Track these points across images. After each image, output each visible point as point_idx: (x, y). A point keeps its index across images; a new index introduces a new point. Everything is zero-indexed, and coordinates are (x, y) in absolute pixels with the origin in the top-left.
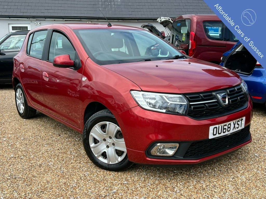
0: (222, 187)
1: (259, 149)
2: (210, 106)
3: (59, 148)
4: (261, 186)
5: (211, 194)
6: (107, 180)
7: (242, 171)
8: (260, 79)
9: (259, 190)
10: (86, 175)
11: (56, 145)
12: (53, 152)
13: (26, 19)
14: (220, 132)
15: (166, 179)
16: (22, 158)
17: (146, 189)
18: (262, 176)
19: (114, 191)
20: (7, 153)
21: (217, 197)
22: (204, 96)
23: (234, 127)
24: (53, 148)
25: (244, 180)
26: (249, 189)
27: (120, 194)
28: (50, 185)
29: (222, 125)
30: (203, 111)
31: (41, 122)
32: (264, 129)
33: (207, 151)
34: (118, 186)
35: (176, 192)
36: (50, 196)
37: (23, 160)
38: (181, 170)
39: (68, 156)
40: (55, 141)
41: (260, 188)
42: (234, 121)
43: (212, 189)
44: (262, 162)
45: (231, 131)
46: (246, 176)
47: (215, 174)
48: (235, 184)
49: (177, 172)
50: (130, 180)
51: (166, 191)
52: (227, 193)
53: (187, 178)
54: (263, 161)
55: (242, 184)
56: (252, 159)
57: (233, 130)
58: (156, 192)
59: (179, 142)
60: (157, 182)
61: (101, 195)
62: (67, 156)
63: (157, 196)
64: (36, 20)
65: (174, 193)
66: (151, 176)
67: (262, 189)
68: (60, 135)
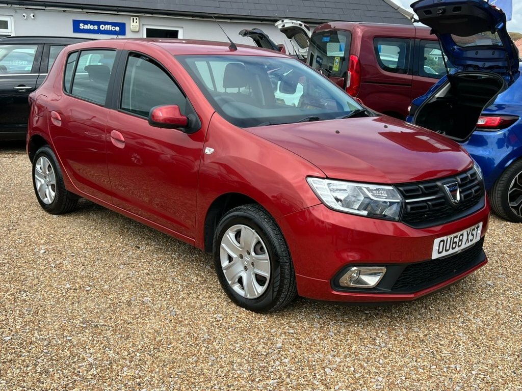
0: (450, 337)
1: (490, 273)
2: (434, 205)
3: (147, 271)
4: (509, 335)
5: (436, 349)
6: (258, 328)
7: (473, 310)
8: (483, 151)
9: (508, 340)
10: (218, 319)
11: (140, 265)
12: (140, 278)
13: (6, 5)
14: (448, 248)
15: (356, 325)
16: (89, 290)
17: (329, 341)
18: (507, 318)
19: (279, 345)
20: (55, 281)
21: (446, 352)
22: (426, 188)
23: (468, 239)
24: (138, 272)
25: (481, 325)
26: (492, 339)
27: (291, 351)
28: (164, 337)
29: (452, 236)
30: (424, 213)
31: (88, 221)
32: (490, 238)
33: (426, 279)
34: (282, 338)
35: (379, 346)
36: (173, 355)
37: (91, 293)
38: (376, 309)
39: (171, 285)
40: (133, 258)
41: (508, 338)
42: (468, 230)
43: (436, 341)
44: (501, 296)
45: (463, 246)
46: (482, 318)
47: (433, 316)
48: (469, 332)
49: (370, 313)
50: (297, 328)
51: (363, 344)
52: (461, 347)
53: (390, 322)
54: (502, 294)
55: (480, 332)
56: (485, 291)
57: (465, 244)
58: (348, 347)
59: (387, 264)
60: (343, 330)
61: (259, 352)
62: (169, 285)
63: (353, 353)
64: (26, 8)
65: (377, 347)
66: (329, 320)
67: (512, 339)
68: (139, 248)
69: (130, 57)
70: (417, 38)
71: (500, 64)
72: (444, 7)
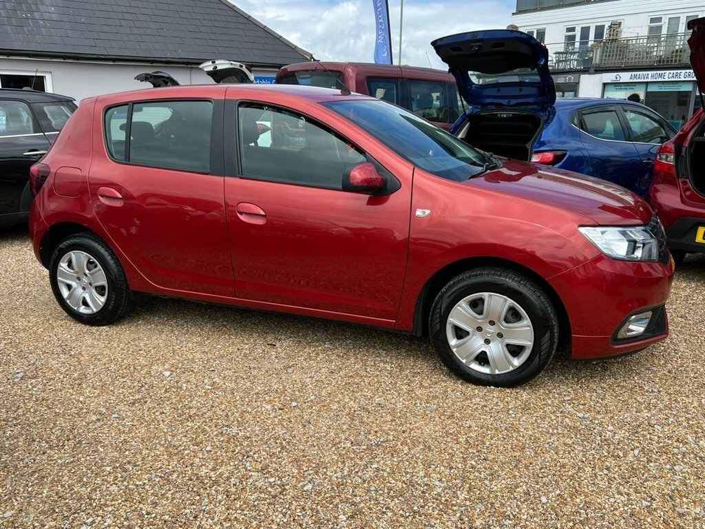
3: (326, 369)
11: (305, 364)
17: (609, 398)
19: (581, 415)
24: (318, 372)
34: (568, 407)
37: (304, 408)
50: (564, 393)
68: (274, 345)
69: (240, 109)
70: (404, 78)
71: (530, 100)
72: (480, 44)
